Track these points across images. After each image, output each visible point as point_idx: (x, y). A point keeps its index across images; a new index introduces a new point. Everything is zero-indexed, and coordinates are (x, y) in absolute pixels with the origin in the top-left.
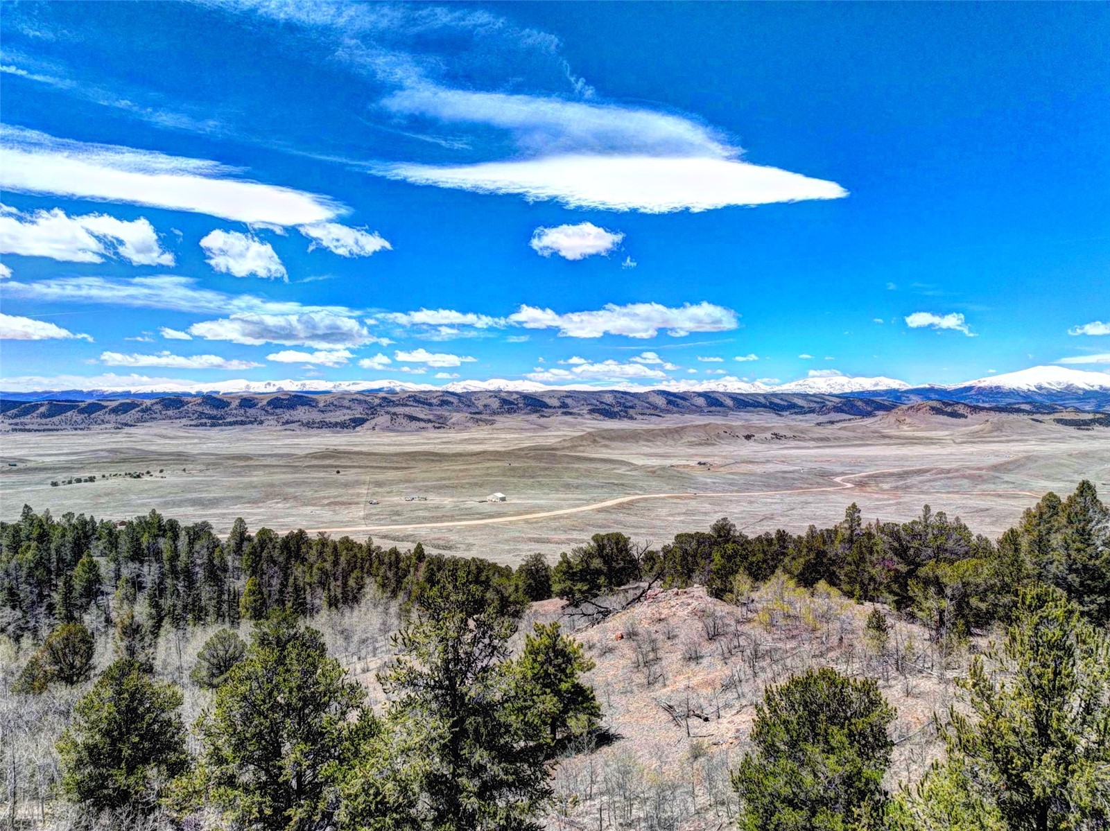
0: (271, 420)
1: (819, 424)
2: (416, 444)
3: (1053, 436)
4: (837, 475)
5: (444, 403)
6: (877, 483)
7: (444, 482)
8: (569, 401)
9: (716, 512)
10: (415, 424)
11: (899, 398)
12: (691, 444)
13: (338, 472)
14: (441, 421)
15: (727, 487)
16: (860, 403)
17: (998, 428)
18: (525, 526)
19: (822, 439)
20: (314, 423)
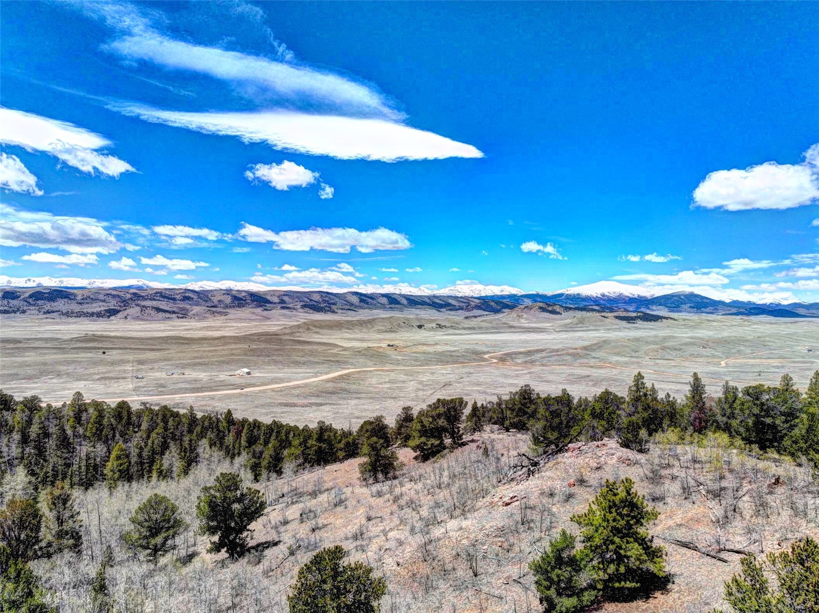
0: (33, 310)
1: (467, 318)
2: (164, 331)
3: (614, 327)
4: (484, 353)
5: (186, 299)
6: (512, 358)
7: (197, 360)
8: (286, 298)
9: (410, 381)
10: (161, 315)
11: (517, 300)
12: (380, 331)
13: (104, 353)
14: (183, 312)
15: (413, 363)
16: (492, 304)
17: (582, 321)
18: (273, 393)
19: (470, 328)
20: (72, 313)
